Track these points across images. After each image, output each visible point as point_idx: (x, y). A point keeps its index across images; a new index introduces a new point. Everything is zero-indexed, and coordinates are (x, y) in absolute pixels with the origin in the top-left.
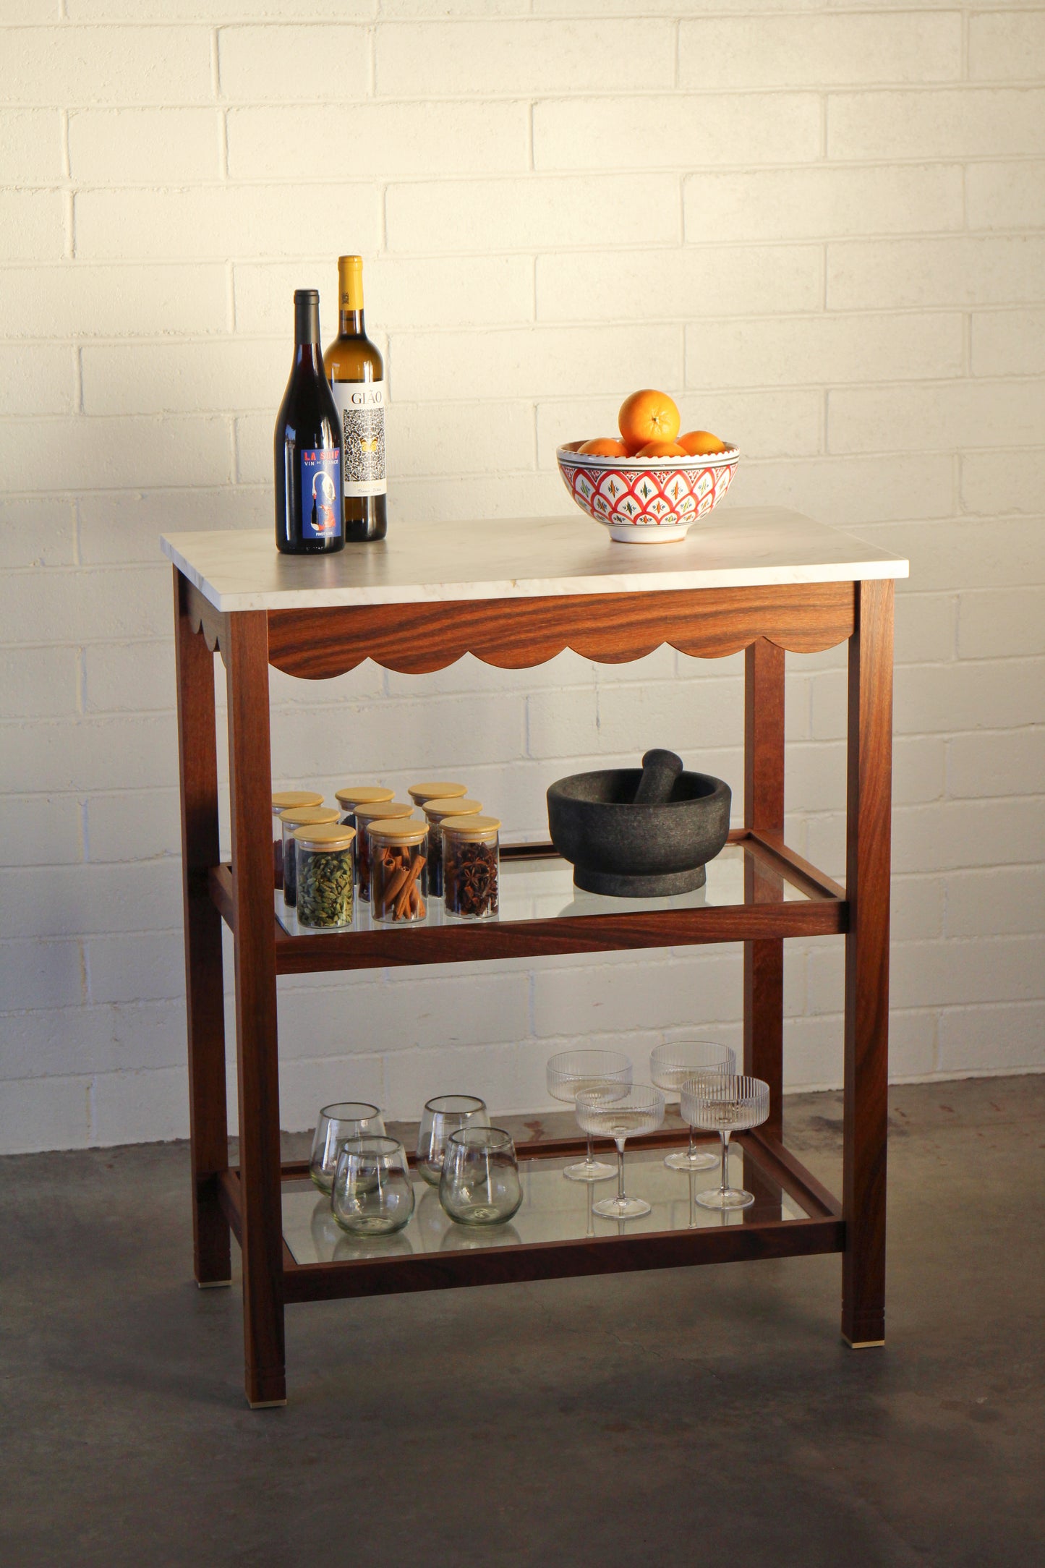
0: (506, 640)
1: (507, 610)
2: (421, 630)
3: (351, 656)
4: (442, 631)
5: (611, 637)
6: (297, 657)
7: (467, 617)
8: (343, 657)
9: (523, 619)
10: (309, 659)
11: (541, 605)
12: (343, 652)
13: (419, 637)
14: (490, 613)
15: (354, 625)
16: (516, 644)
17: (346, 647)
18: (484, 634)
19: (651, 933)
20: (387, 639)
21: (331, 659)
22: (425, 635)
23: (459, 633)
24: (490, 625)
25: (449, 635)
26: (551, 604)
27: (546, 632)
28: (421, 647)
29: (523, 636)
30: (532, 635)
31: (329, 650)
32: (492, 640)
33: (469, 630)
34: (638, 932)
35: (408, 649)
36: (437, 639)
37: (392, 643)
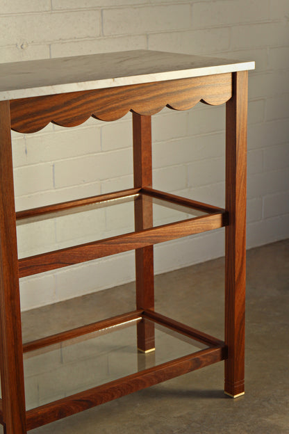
0: (108, 108)
1: (107, 94)
2: (73, 105)
3: (45, 120)
4: (82, 105)
5: (147, 103)
6: (21, 123)
7: (92, 98)
8: (41, 121)
9: (114, 97)
10: (26, 124)
11: (121, 90)
12: (42, 119)
13: (72, 109)
14: (100, 95)
15: (45, 105)
16: (111, 110)
17: (43, 116)
18: (98, 105)
19: (161, 236)
20: (58, 111)
21: (36, 123)
22: (75, 108)
23: (89, 106)
24: (101, 101)
25: (84, 108)
26: (125, 89)
27: (122, 103)
28: (74, 114)
29: (114, 105)
30: (117, 104)
31: (36, 118)
32: (101, 109)
33: (92, 104)
34: (156, 236)
35: (68, 115)
36: (80, 109)
37: (61, 112)
